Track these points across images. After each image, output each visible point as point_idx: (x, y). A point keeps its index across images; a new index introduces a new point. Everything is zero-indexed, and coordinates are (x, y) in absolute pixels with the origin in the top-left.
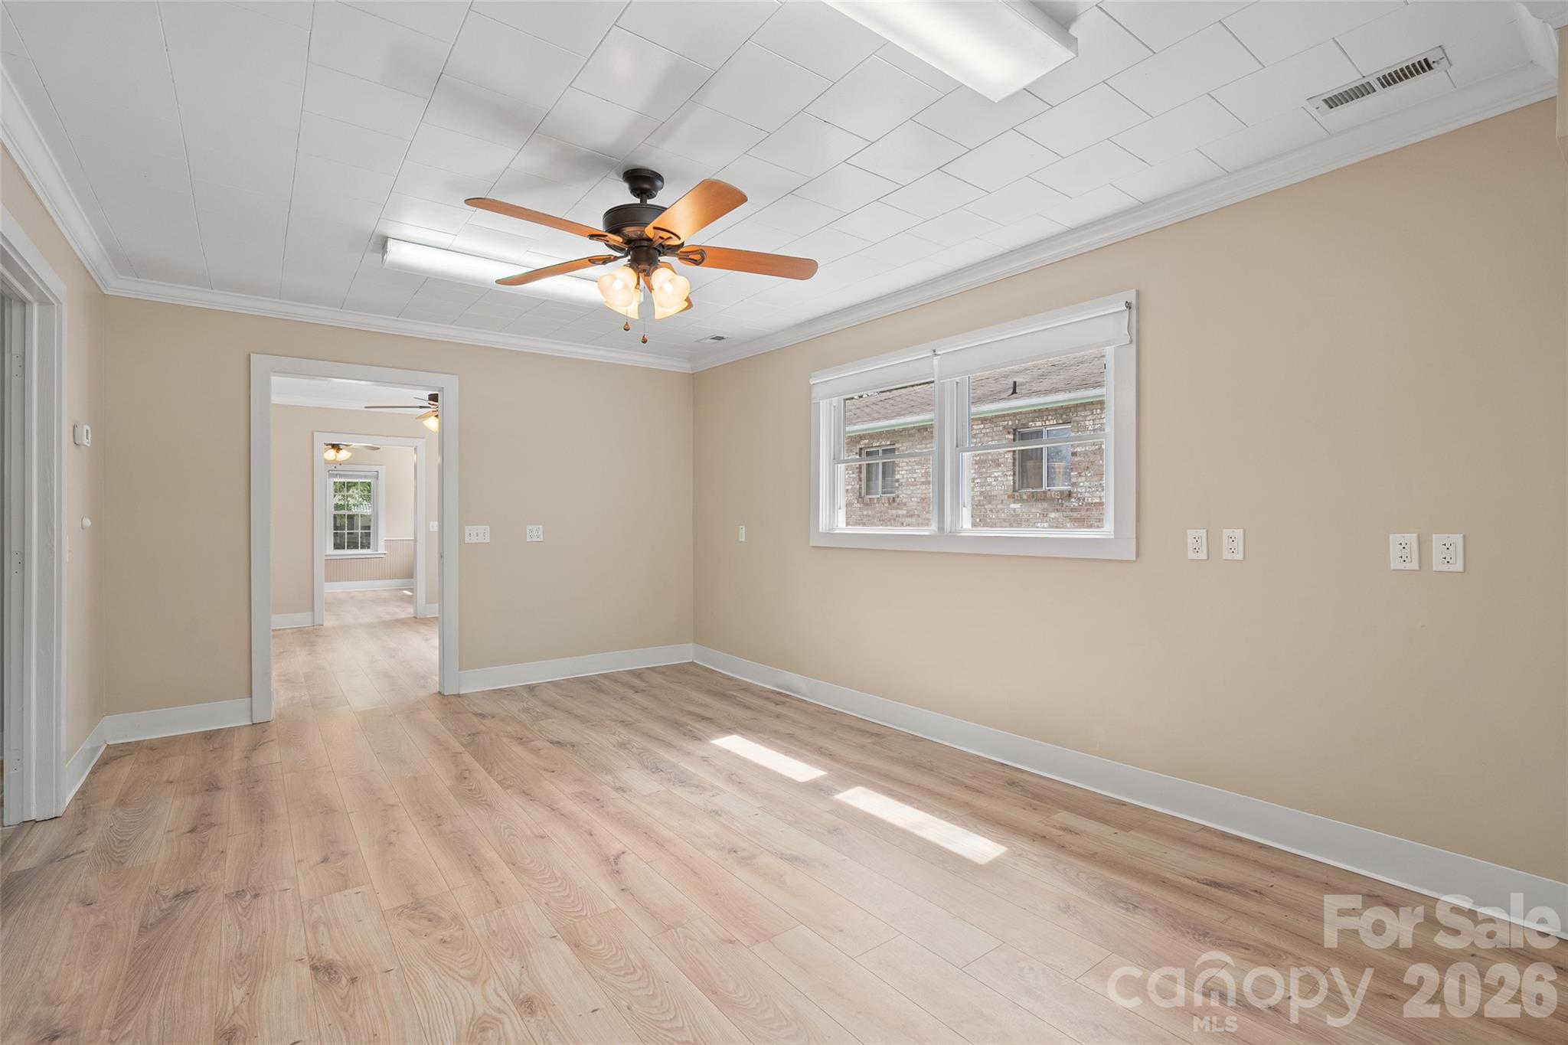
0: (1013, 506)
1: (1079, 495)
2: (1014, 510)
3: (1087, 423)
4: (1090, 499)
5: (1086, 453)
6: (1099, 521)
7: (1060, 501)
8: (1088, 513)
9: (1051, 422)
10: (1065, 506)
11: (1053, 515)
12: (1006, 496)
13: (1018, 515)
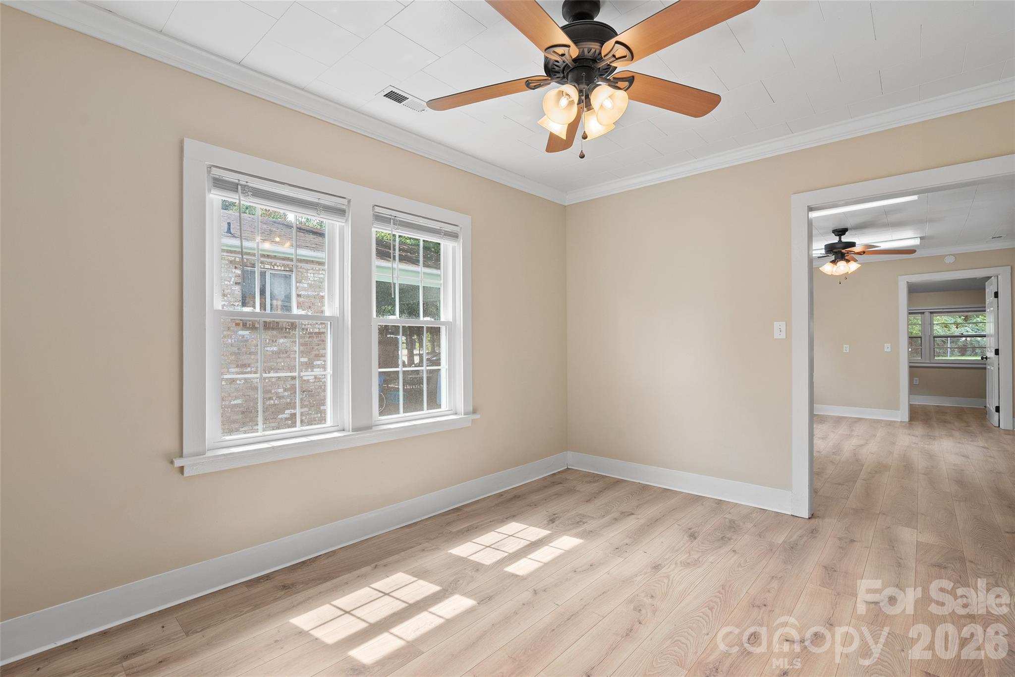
0: (241, 333)
1: (303, 326)
2: (243, 336)
3: (309, 274)
4: (311, 330)
5: (308, 296)
6: (319, 345)
7: (288, 330)
8: (310, 339)
9: (279, 268)
10: (291, 334)
11: (282, 341)
12: (234, 324)
13: (247, 341)
